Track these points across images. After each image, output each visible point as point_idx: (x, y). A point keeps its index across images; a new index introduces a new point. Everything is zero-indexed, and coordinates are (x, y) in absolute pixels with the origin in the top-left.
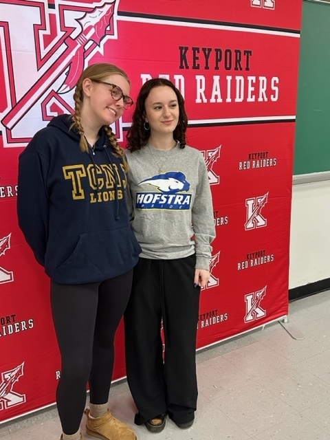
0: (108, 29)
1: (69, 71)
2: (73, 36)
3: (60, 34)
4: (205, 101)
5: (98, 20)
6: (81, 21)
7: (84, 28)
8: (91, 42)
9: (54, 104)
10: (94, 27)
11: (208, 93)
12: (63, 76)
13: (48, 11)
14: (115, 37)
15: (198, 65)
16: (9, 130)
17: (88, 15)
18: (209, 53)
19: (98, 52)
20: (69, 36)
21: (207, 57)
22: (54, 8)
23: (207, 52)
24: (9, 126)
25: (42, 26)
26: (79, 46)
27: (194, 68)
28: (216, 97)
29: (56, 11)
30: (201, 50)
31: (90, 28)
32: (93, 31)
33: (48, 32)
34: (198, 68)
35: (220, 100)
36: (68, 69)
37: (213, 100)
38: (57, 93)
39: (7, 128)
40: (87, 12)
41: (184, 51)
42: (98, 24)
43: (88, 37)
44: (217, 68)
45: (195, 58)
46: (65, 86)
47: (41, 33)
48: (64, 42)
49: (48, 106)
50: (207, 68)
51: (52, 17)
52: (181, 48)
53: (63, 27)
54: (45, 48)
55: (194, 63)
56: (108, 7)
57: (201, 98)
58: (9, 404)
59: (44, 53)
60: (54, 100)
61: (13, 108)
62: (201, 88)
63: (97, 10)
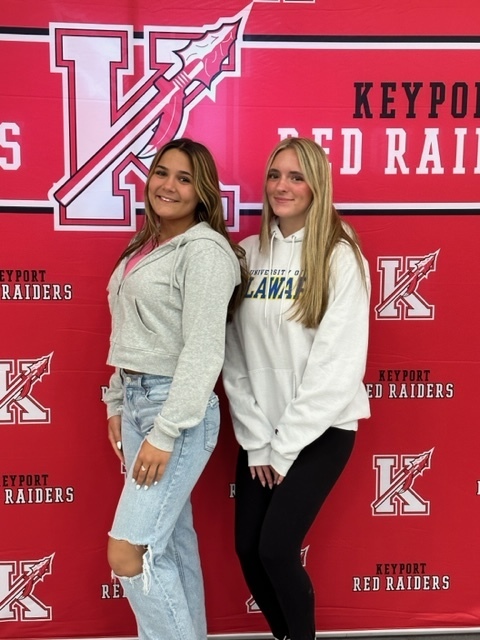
0: (226, 62)
1: (157, 126)
2: (168, 75)
3: (148, 73)
4: (405, 170)
5: (209, 49)
6: (182, 54)
7: (187, 63)
8: (196, 83)
9: (132, 173)
10: (203, 61)
11: (413, 157)
12: (149, 133)
13: (132, 42)
14: (237, 73)
15: (393, 111)
16: (63, 208)
17: (194, 43)
18: (416, 92)
19: (206, 97)
20: (162, 76)
21: (412, 98)
22: (142, 37)
23: (412, 89)
24: (65, 201)
25: (123, 64)
26: (177, 88)
27: (384, 115)
28: (430, 164)
29: (145, 42)
30: (399, 87)
31: (196, 62)
32: (200, 67)
33: (130, 71)
34: (392, 115)
35: (438, 170)
36: (156, 123)
37: (422, 170)
38: (137, 157)
39: (61, 204)
40: (192, 40)
41: (363, 89)
42: (209, 57)
43: (191, 76)
44: (433, 115)
45: (386, 100)
46: (149, 147)
47: (121, 73)
48: (154, 84)
49: (122, 176)
50: (411, 115)
51: (138, 50)
52: (358, 86)
53: (153, 63)
54: (124, 94)
55: (384, 107)
56: (227, 30)
57: (397, 165)
58: (27, 614)
59: (122, 100)
60: (131, 167)
61: (72, 177)
62: (397, 148)
63: (210, 35)
